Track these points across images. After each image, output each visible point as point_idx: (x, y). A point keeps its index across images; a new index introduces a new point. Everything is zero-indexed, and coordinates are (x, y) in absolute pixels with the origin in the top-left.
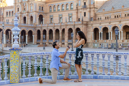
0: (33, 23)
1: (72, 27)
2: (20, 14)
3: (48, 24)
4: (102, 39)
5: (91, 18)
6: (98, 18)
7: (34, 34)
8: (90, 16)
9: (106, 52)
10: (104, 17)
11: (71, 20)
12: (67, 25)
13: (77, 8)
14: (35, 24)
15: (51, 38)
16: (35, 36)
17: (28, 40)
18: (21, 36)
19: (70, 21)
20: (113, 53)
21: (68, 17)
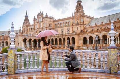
1: (69, 37)
2: (37, 30)
4: (89, 44)
5: (82, 31)
6: (86, 31)
10: (90, 30)
12: (66, 36)
13: (72, 24)
19: (68, 33)
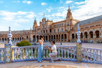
0: (48, 32)
2: (42, 29)
3: (53, 33)
7: (48, 37)
8: (70, 29)
15: (55, 39)
17: (46, 39)
19: (62, 31)
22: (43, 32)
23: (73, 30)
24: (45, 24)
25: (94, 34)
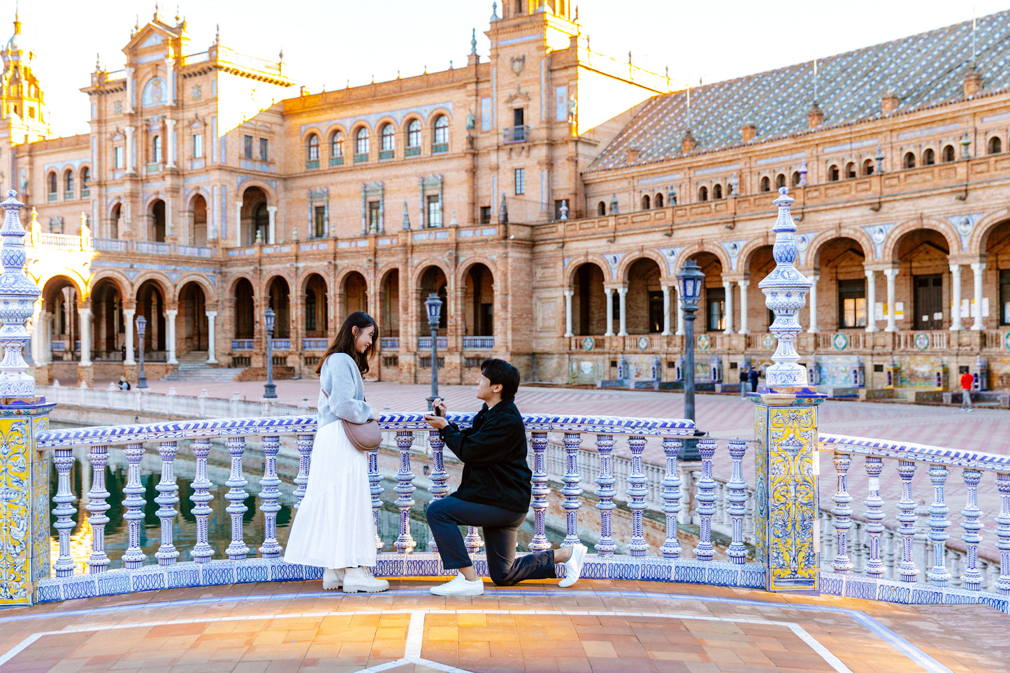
0: (210, 236)
1: (441, 259)
2: (128, 187)
3: (298, 242)
4: (622, 332)
5: (558, 203)
6: (602, 205)
7: (215, 306)
8: (551, 191)
9: (552, 416)
10: (638, 200)
11: (435, 219)
12: (410, 249)
13: (472, 140)
14: (223, 243)
15: (319, 328)
16: (219, 319)
17: (177, 339)
18: (135, 317)
19: (428, 226)
20: (591, 422)
21: (416, 201)
22: (144, 226)
23: (580, 215)
24: (178, 106)
25: (880, 275)
